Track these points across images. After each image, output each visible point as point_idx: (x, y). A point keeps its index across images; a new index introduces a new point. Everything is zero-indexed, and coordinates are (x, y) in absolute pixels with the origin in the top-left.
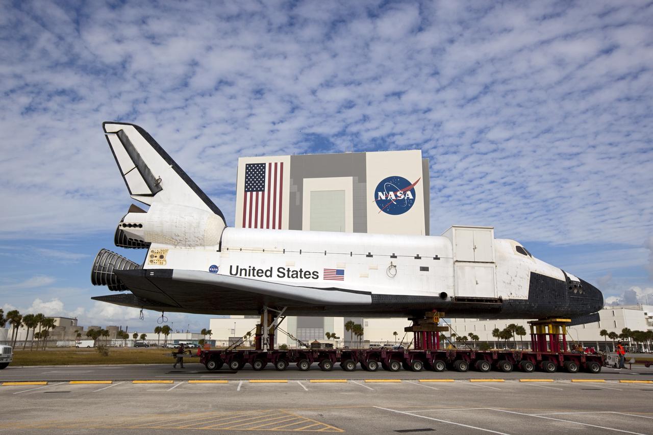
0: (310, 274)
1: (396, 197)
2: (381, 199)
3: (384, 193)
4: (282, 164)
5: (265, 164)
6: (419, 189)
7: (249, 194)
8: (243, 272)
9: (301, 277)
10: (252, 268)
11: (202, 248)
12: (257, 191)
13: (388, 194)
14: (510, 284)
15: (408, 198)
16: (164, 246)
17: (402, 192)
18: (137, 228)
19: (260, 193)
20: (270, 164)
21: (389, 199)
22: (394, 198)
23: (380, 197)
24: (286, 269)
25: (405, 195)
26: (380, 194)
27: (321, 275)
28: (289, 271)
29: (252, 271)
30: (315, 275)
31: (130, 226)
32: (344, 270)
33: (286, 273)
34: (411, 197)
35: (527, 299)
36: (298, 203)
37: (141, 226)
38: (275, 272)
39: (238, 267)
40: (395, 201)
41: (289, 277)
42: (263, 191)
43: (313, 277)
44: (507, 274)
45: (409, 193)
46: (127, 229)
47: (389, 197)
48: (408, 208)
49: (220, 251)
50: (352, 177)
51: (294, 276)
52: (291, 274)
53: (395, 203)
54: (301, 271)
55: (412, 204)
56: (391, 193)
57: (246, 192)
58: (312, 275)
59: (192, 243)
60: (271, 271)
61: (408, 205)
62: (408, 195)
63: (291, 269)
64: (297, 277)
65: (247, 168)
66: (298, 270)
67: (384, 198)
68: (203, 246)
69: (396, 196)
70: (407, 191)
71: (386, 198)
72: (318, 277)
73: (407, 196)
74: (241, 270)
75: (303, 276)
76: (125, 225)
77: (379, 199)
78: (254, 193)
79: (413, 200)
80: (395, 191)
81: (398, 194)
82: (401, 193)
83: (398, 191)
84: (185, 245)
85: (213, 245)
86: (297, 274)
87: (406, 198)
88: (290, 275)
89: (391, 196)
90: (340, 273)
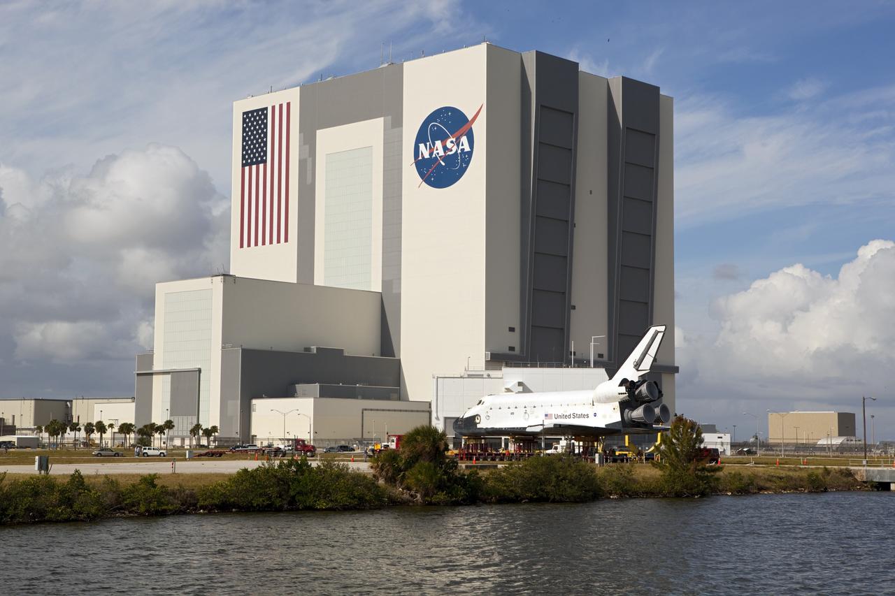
1: (445, 152)
2: (423, 157)
3: (428, 144)
4: (288, 104)
5: (266, 109)
6: (480, 129)
7: (247, 168)
12: (257, 163)
13: (434, 144)
15: (463, 150)
17: (454, 140)
19: (261, 166)
20: (273, 108)
21: (434, 156)
22: (442, 153)
23: (422, 154)
25: (458, 147)
26: (422, 146)
34: (467, 149)
36: (309, 181)
40: (445, 158)
42: (265, 162)
45: (464, 139)
47: (435, 152)
48: (462, 171)
50: (382, 119)
53: (443, 164)
55: (468, 163)
56: (438, 144)
57: (243, 166)
61: (461, 165)
62: (462, 145)
65: (244, 120)
67: (427, 156)
69: (445, 148)
70: (461, 135)
71: (431, 154)
73: (461, 147)
77: (420, 158)
78: (254, 167)
79: (470, 154)
80: (444, 138)
81: (449, 145)
82: (452, 142)
83: (448, 137)
87: (459, 151)
89: (437, 150)
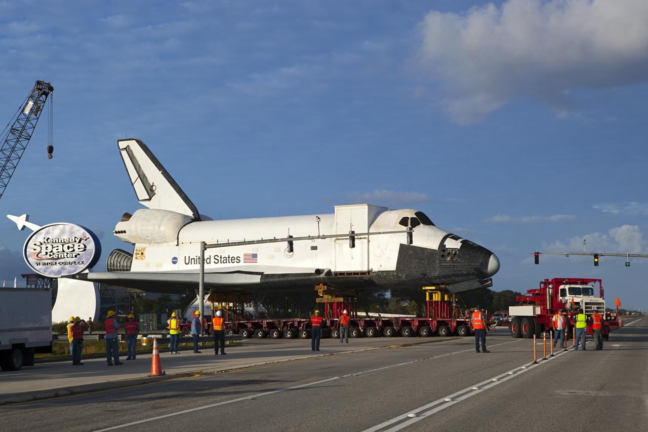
0: (235, 259)
8: (193, 260)
9: (229, 263)
10: (198, 257)
11: (167, 244)
14: (381, 256)
16: (143, 245)
18: (124, 234)
24: (220, 256)
27: (242, 259)
28: (221, 258)
29: (198, 260)
30: (238, 260)
31: (119, 232)
32: (257, 254)
33: (219, 259)
35: (395, 270)
37: (125, 232)
38: (212, 260)
39: (189, 257)
41: (221, 263)
43: (237, 262)
44: (379, 247)
46: (118, 235)
49: (178, 245)
51: (225, 261)
52: (222, 259)
54: (229, 257)
58: (236, 260)
59: (159, 241)
60: (210, 259)
63: (223, 257)
64: (226, 262)
66: (227, 256)
68: (167, 242)
72: (240, 261)
74: (192, 259)
75: (230, 261)
76: (116, 232)
84: (155, 243)
85: (173, 241)
86: (226, 259)
88: (222, 262)
90: (255, 256)
